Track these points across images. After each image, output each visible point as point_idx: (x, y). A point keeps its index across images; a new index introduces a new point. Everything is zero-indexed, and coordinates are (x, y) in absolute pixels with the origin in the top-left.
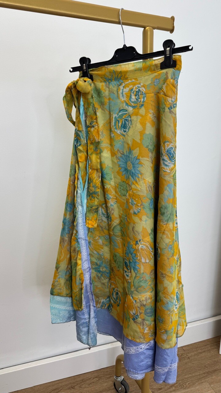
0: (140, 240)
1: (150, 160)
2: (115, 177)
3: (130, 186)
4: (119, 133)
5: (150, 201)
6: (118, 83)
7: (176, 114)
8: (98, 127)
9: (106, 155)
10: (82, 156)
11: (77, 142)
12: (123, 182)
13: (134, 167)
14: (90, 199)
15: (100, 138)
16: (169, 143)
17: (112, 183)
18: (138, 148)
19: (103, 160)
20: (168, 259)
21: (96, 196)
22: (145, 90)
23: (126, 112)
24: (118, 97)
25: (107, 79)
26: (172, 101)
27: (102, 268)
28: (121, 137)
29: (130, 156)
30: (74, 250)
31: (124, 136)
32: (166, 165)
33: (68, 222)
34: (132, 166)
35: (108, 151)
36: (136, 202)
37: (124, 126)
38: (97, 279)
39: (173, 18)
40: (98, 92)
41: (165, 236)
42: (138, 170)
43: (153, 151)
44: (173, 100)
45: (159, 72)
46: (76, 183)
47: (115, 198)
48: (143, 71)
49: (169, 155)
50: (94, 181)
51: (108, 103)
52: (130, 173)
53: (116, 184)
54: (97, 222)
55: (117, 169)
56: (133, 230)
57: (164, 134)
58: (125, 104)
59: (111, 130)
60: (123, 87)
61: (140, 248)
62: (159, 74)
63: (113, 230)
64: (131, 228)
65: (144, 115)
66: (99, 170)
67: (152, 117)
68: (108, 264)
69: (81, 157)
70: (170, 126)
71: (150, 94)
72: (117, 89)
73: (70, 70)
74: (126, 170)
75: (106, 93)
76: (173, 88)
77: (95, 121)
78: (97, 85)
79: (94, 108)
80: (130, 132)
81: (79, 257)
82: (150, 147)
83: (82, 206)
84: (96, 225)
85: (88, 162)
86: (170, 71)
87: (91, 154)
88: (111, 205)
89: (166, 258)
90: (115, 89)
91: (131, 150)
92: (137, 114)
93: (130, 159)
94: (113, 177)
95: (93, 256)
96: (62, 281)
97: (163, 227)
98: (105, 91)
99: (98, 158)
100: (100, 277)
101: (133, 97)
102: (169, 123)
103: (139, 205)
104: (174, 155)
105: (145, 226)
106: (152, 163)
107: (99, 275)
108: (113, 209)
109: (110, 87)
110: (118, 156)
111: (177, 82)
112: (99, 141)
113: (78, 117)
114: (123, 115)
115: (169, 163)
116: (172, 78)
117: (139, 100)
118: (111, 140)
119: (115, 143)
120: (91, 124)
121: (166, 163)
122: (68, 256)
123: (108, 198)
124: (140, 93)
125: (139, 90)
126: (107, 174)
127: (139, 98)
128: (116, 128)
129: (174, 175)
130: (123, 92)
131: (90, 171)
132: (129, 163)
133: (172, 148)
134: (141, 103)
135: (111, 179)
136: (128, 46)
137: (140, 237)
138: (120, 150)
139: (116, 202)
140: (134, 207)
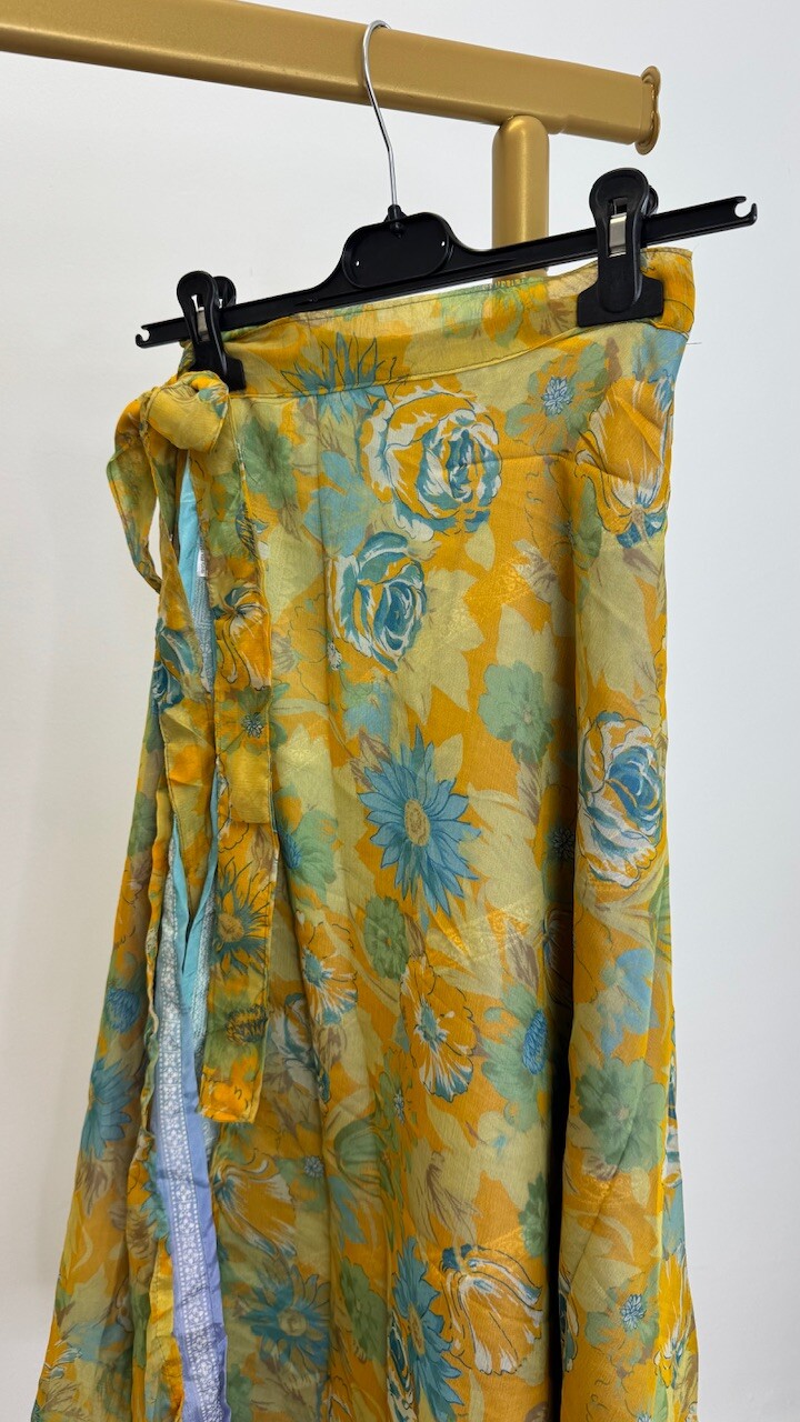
0: (466, 1249)
1: (521, 802)
2: (346, 869)
3: (419, 934)
4: (368, 653)
5: (523, 1031)
6: (363, 403)
7: (660, 571)
8: (265, 616)
9: (305, 754)
10: (186, 756)
11: (163, 688)
12: (388, 900)
13: (437, 834)
14: (223, 973)
15: (276, 667)
16: (620, 725)
17: (335, 899)
18: (458, 739)
19: (288, 777)
20: (622, 1374)
21: (253, 959)
22: (494, 440)
23: (399, 545)
24: (362, 471)
25: (310, 384)
26: (638, 499)
27: (289, 1316)
28: (379, 673)
29: (421, 774)
30: (141, 1233)
31: (391, 665)
32: (609, 846)
33: (111, 1084)
34: (427, 825)
35: (312, 735)
36: (445, 1032)
37: (392, 618)
38: (262, 1372)
39: (652, 79)
40: (268, 443)
41: (602, 1246)
42: (459, 852)
43: (540, 755)
44: (647, 493)
45: (570, 343)
46: (153, 888)
47: (349, 976)
48: (485, 336)
49: (626, 789)
50: (243, 882)
51: (313, 502)
52: (419, 864)
53: (354, 909)
54: (258, 1094)
55: (357, 829)
56: (430, 1183)
57: (595, 675)
58: (394, 508)
59: (327, 635)
60: (388, 421)
61: (464, 1288)
62: (571, 355)
64: (420, 1173)
65: (488, 566)
66: (266, 830)
67: (530, 582)
68: (321, 1299)
69: (180, 761)
70: (625, 631)
71: (522, 461)
72: (358, 432)
73: (138, 338)
74: (400, 839)
75: (303, 449)
76: (649, 429)
77: (248, 585)
78: (264, 413)
79: (244, 524)
80: (422, 652)
81: (159, 1274)
82: (520, 735)
83: (183, 1011)
84: (250, 1113)
85: (218, 788)
86: (629, 337)
87: (230, 749)
88: (329, 1015)
89: (611, 1371)
90: (347, 430)
91: (422, 742)
92: (454, 562)
93: (421, 788)
94: (337, 865)
95: (242, 1258)
96: (87, 1375)
97: (594, 1189)
98: (302, 439)
99: (263, 770)
100: (280, 1364)
101: (437, 473)
102: (619, 614)
103: (464, 1049)
104: (656, 787)
105: (494, 1172)
106: (535, 822)
107: (275, 1352)
108: (333, 1039)
109: (325, 421)
110: (361, 768)
111: (670, 396)
112: (270, 683)
113: (169, 567)
114: (385, 560)
115: (626, 834)
116: (639, 376)
117: (466, 489)
118: (332, 683)
119: (346, 699)
120: (228, 598)
121: (611, 834)
122: (116, 1254)
123: (313, 975)
124: (469, 455)
125: (466, 434)
126: (309, 853)
127: (467, 481)
128: (351, 626)
129: (653, 902)
130: (384, 444)
131: (226, 830)
132: (413, 807)
133: (642, 751)
134: (475, 506)
135: (329, 877)
136: (409, 211)
137: (465, 1231)
138: (376, 738)
139: (355, 997)
140: (438, 1056)
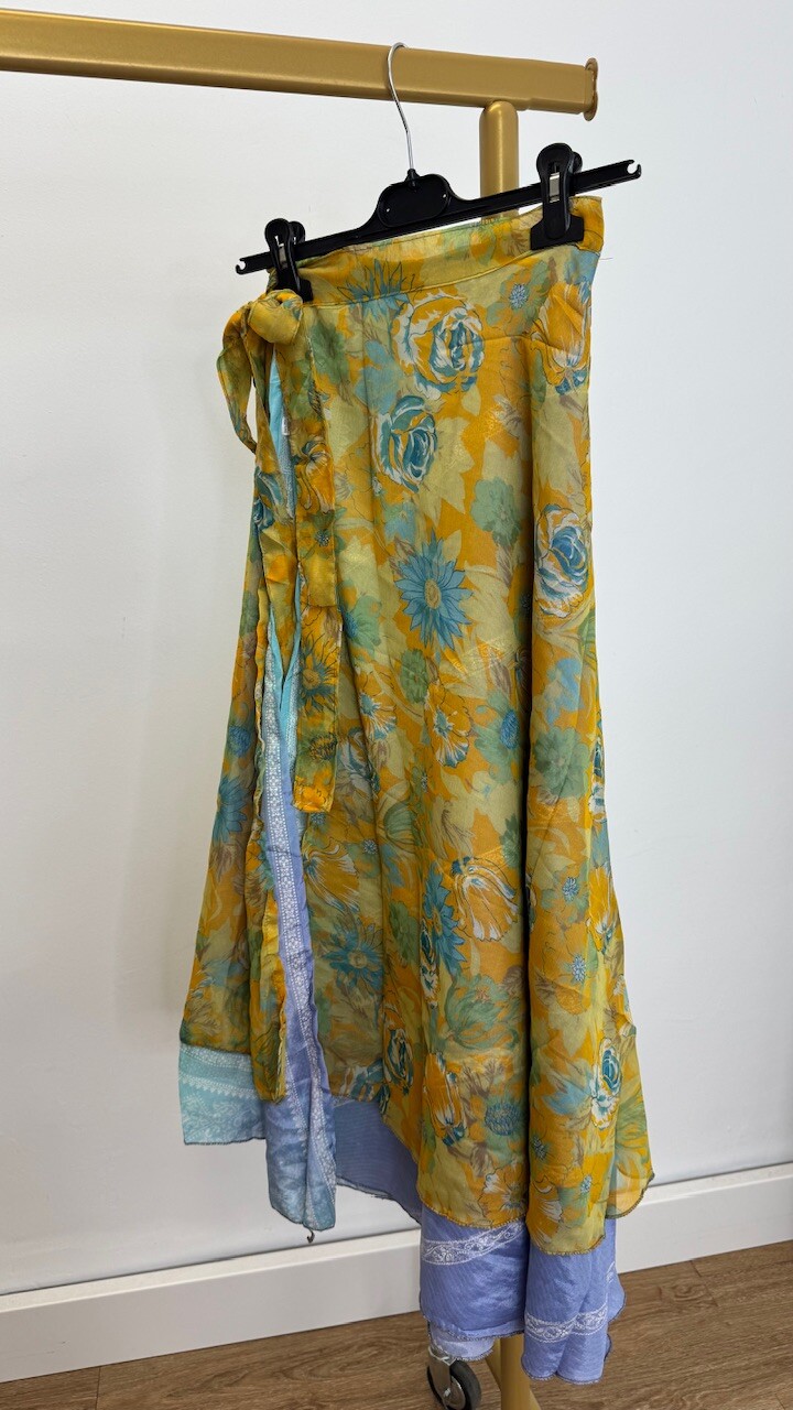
0: (466, 859)
1: (498, 572)
2: (388, 636)
3: (434, 666)
4: (399, 481)
5: (501, 720)
6: (393, 306)
7: (585, 409)
8: (329, 460)
9: (358, 556)
10: (277, 561)
11: (261, 516)
12: (415, 651)
13: (445, 599)
14: (307, 713)
15: (338, 496)
16: (558, 513)
17: (381, 657)
18: (458, 533)
19: (347, 574)
20: (564, 928)
21: (327, 701)
22: (479, 327)
23: (418, 404)
24: (393, 354)
25: (357, 295)
26: (569, 362)
27: (354, 955)
28: (407, 495)
29: (435, 560)
30: (256, 889)
31: (415, 489)
32: (552, 592)
33: (233, 793)
34: (440, 594)
35: (363, 544)
36: (452, 724)
37: (414, 456)
38: (338, 995)
39: (592, 67)
40: (329, 337)
41: (551, 847)
42: (460, 608)
43: (513, 541)
44: (574, 358)
45: (524, 261)
46: (257, 657)
47: (391, 708)
48: (472, 258)
49: (562, 554)
50: (319, 648)
51: (361, 378)
52: (434, 621)
53: (393, 661)
54: (332, 793)
55: (394, 606)
56: (443, 823)
57: (543, 482)
58: (415, 378)
59: (372, 472)
60: (410, 318)
61: (465, 885)
62: (527, 269)
63: (385, 822)
64: (437, 817)
65: (476, 414)
66: (333, 611)
67: (504, 422)
68: (377, 942)
69: (274, 567)
70: (562, 450)
71: (497, 341)
72: (390, 327)
73: (238, 267)
74: (423, 609)
75: (353, 341)
76: (575, 317)
77: (317, 439)
78: (326, 317)
79: (313, 395)
80: (434, 477)
81: (268, 913)
82: (498, 527)
83: (280, 736)
84: (327, 805)
85: (300, 584)
86: (563, 254)
87: (310, 554)
88: (378, 734)
89: (556, 926)
90: (383, 326)
91: (435, 539)
92: (454, 412)
93: (435, 570)
94: (381, 635)
95: (322, 913)
96: (219, 997)
97: (545, 812)
98: (352, 334)
99: (330, 569)
100: (350, 988)
101: (443, 352)
102: (557, 439)
103: (463, 733)
104: (583, 554)
105: (483, 810)
106: (509, 586)
107: (346, 981)
108: (382, 749)
109: (368, 320)
110: (396, 562)
111: (589, 294)
112: (334, 507)
113: (263, 428)
114: (409, 415)
115: (562, 584)
116: (569, 281)
117: (462, 361)
118: (375, 503)
119: (385, 516)
120: (304, 449)
121: (553, 584)
122: (238, 911)
123: (367, 709)
124: (463, 338)
125: (461, 325)
126: (362, 625)
127: (462, 356)
128: (387, 464)
129: (580, 630)
130: (407, 334)
131: (306, 613)
132: (431, 585)
133: (573, 530)
134: (468, 373)
135: (377, 642)
136: (421, 173)
137: (466, 848)
138: (404, 540)
139: (395, 722)
140: (447, 741)
